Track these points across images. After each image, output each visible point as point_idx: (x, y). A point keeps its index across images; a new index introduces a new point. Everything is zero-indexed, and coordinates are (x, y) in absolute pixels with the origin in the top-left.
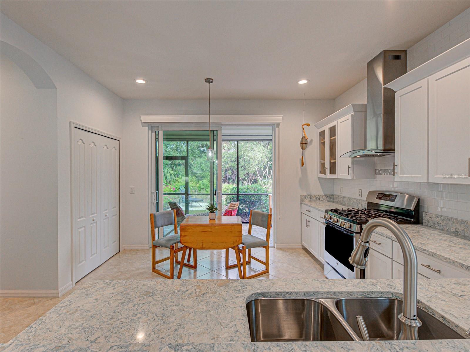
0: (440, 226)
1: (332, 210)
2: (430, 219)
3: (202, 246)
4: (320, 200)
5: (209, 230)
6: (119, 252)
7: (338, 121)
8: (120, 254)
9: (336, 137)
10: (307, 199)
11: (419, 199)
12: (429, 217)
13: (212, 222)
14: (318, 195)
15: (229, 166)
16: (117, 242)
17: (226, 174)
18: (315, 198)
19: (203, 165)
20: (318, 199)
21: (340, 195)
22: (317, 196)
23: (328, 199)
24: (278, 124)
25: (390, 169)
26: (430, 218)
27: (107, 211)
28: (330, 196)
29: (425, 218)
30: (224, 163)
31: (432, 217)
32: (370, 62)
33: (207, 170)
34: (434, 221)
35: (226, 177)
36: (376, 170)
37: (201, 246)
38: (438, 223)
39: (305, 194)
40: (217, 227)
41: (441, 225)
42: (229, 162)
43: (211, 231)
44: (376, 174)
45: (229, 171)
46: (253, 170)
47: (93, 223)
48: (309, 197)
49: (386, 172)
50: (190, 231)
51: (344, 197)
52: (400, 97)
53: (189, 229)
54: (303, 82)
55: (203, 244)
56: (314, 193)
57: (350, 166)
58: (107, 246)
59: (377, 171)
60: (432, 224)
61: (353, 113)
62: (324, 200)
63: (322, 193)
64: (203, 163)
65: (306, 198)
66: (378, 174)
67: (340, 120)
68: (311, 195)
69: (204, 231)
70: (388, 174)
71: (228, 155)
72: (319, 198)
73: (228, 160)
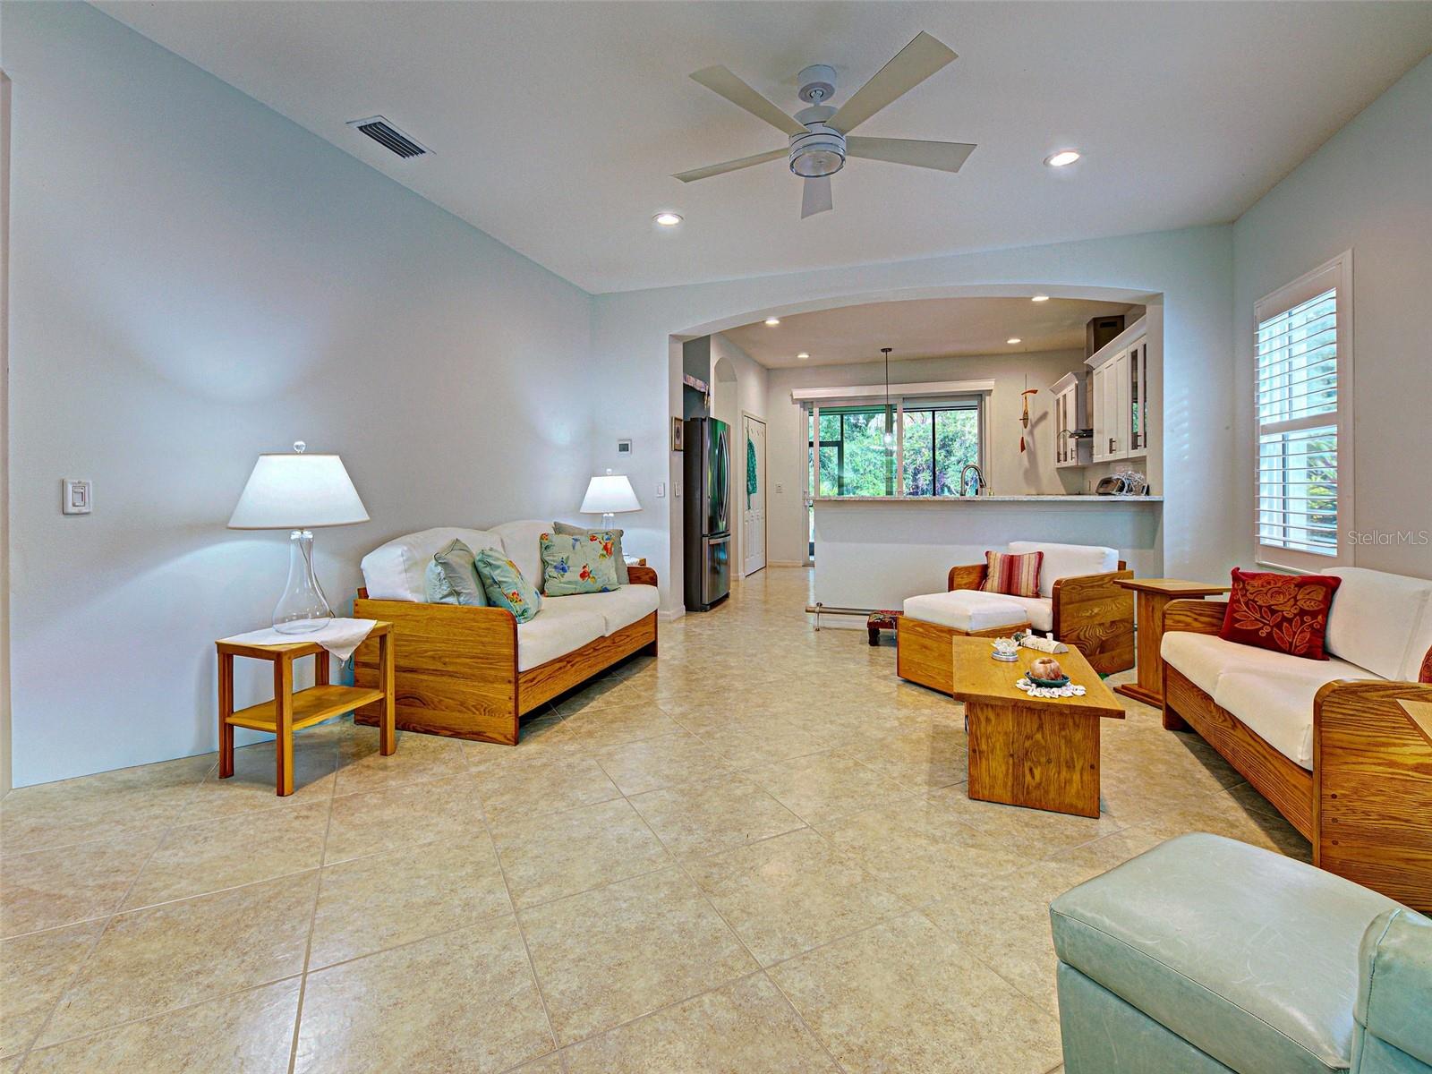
15: (924, 459)
17: (915, 480)
19: (858, 459)
30: (912, 452)
33: (868, 470)
35: (918, 487)
42: (923, 450)
45: (924, 474)
64: (857, 454)
71: (921, 433)
73: (922, 445)
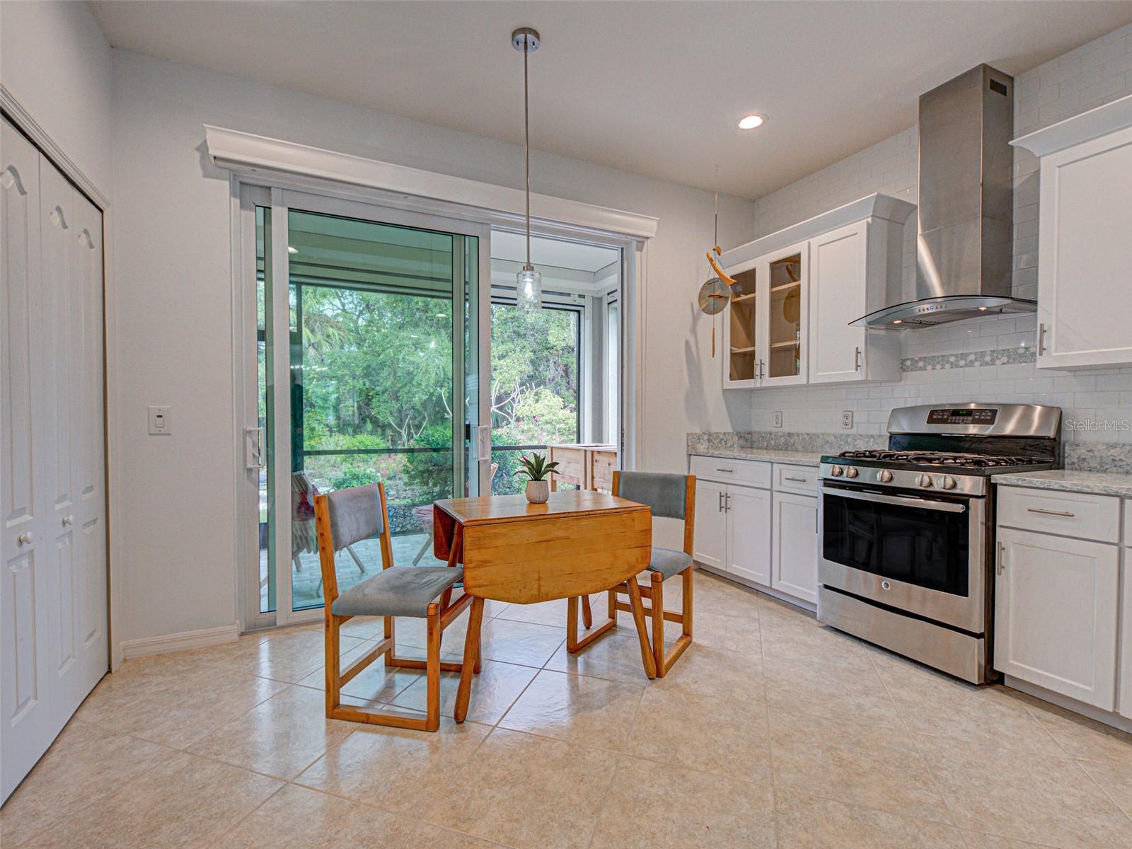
0: (1120, 466)
1: (843, 454)
2: (1089, 454)
3: (539, 589)
4: (728, 445)
5: (562, 534)
6: (109, 672)
7: (809, 244)
8: (115, 680)
9: (803, 282)
10: (702, 444)
11: (1061, 412)
12: (1084, 451)
13: (537, 510)
14: (724, 434)
16: (101, 634)
18: (717, 440)
20: (723, 442)
21: (775, 430)
22: (721, 437)
23: (742, 442)
24: (641, 241)
25: (952, 355)
26: (1089, 451)
27: (67, 503)
28: (746, 435)
29: (1072, 454)
31: (1094, 449)
32: (930, 94)
34: (1102, 457)
36: (904, 361)
37: (535, 592)
38: (1113, 460)
39: (697, 430)
40: (584, 522)
41: (1124, 463)
43: (567, 538)
44: (903, 369)
46: (421, 399)
47: (21, 556)
48: (706, 437)
49: (938, 363)
50: (499, 542)
51: (790, 435)
52: (1057, 169)
53: (497, 536)
54: (751, 122)
55: (543, 583)
56: (715, 429)
57: (862, 348)
58: (69, 657)
59: (908, 363)
60: (1095, 465)
61: (870, 220)
62: (735, 445)
63: (730, 430)
65: (701, 441)
66: (912, 370)
67: (815, 241)
68: (710, 435)
69: (545, 538)
70: (948, 366)
72: (725, 439)
